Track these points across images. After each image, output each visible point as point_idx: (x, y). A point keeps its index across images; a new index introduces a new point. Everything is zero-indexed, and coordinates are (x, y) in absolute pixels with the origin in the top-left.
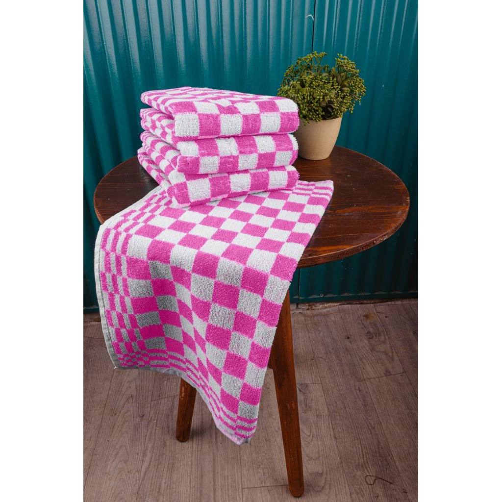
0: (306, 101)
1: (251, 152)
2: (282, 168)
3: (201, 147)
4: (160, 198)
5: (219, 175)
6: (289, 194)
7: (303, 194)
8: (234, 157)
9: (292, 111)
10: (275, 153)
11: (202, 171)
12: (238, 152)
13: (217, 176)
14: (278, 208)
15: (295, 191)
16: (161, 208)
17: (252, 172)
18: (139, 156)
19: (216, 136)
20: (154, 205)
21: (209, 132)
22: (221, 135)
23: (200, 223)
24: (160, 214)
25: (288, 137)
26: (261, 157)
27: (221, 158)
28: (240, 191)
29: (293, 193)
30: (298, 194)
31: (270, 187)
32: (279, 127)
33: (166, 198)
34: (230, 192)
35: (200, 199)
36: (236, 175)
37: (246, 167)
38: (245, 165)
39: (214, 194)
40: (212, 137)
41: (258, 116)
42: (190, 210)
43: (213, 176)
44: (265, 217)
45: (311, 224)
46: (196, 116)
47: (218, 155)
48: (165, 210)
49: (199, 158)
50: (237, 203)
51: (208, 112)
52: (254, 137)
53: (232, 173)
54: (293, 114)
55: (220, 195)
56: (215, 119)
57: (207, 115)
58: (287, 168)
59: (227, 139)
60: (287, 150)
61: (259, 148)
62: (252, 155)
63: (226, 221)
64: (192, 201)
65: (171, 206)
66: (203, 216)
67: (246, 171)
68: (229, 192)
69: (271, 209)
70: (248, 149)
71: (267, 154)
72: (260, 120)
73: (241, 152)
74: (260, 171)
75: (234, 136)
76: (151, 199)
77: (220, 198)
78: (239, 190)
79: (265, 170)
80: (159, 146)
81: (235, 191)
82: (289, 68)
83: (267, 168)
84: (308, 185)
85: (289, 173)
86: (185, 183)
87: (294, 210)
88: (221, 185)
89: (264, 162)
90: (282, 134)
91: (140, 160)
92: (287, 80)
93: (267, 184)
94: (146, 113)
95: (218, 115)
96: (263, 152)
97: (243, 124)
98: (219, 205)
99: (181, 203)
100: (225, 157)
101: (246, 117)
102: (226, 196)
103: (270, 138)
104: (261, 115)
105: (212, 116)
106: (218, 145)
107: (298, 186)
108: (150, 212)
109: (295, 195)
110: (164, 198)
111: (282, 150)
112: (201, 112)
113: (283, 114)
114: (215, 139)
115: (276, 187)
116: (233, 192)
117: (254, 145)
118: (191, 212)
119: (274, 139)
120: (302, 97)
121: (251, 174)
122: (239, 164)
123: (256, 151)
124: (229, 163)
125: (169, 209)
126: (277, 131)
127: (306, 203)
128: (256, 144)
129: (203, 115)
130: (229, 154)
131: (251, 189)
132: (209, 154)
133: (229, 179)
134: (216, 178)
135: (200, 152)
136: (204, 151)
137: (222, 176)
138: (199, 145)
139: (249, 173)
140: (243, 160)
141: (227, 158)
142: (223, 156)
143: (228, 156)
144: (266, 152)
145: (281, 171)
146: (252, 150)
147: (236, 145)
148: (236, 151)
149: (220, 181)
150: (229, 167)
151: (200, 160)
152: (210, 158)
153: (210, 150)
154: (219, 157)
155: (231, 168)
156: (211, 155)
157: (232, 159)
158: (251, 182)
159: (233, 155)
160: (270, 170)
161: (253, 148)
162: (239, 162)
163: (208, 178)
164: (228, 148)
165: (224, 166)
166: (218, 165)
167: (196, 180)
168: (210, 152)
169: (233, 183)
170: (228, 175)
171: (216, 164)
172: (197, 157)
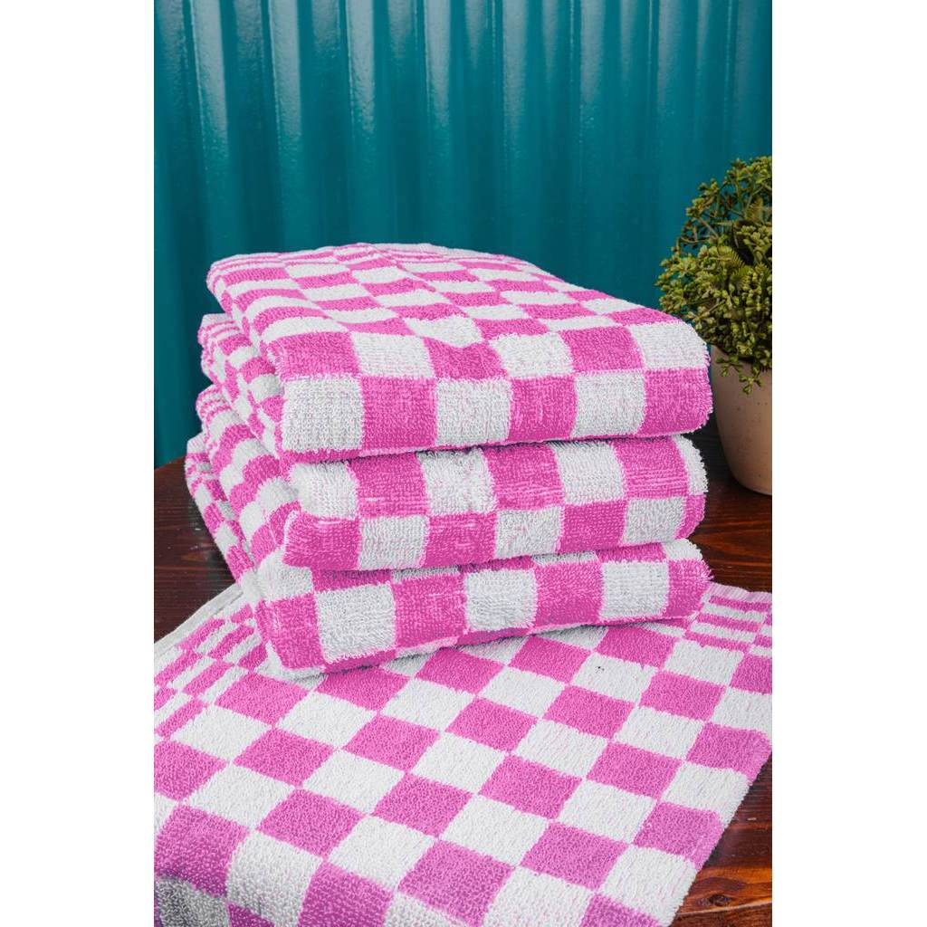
0: (748, 312)
1: (539, 503)
2: (650, 550)
3: (366, 487)
4: (231, 635)
5: (428, 574)
6: (672, 641)
7: (722, 643)
8: (478, 518)
9: (686, 365)
10: (625, 503)
11: (366, 561)
12: (494, 501)
13: (419, 576)
14: (626, 698)
15: (697, 628)
16: (226, 675)
17: (543, 563)
18: (189, 463)
19: (420, 449)
20: (206, 663)
21: (396, 438)
22: (437, 444)
23: (348, 748)
24: (219, 702)
25: (672, 447)
26: (574, 516)
27: (434, 522)
28: (497, 628)
29: (689, 636)
30: (704, 640)
31: (606, 615)
32: (641, 417)
33: (250, 637)
34: (465, 632)
35: (358, 654)
36: (487, 573)
37: (519, 549)
38: (516, 545)
39: (408, 636)
40: (406, 449)
41: (567, 383)
42: (323, 688)
43: (408, 576)
44: (574, 731)
45: (730, 771)
46: (353, 386)
47: (423, 511)
48: (237, 686)
49: (357, 521)
50: (489, 669)
51: (398, 374)
52: (555, 448)
53: (474, 567)
54: (689, 375)
55: (430, 640)
56: (420, 398)
57: (394, 383)
58: (667, 550)
59: (461, 457)
60: (668, 492)
61: (567, 488)
62: (542, 511)
63: (436, 744)
64: (331, 658)
65: (261, 670)
66: (364, 716)
67: (522, 562)
68: (460, 630)
69: (602, 698)
70: (530, 492)
71: (596, 506)
72: (574, 395)
73: (504, 503)
74: (571, 559)
75: (484, 448)
76: (201, 637)
77: (430, 647)
78: (497, 625)
79: (589, 558)
80: (245, 452)
81: (481, 628)
82: (703, 189)
83: (598, 552)
84: (745, 607)
85: (674, 568)
86: (309, 597)
87: (678, 710)
88: (433, 608)
89: (586, 532)
90: (653, 439)
91: (190, 480)
92: (698, 228)
93: (597, 605)
94: (215, 335)
95: (431, 383)
96: (580, 502)
97: (514, 413)
98: (423, 675)
99: (293, 667)
100: (449, 518)
101: (523, 389)
102: (449, 642)
103: (608, 453)
104: (576, 379)
105: (408, 383)
106: (426, 477)
107: (710, 609)
108: (188, 690)
109: (695, 645)
110: (244, 636)
111: (651, 494)
112: (373, 374)
113: (654, 377)
114: (419, 458)
115: (626, 615)
116: (474, 630)
117: (552, 479)
118: (326, 697)
119: (621, 458)
120: (737, 300)
121: (538, 571)
122: (497, 542)
123: (557, 499)
124: (460, 537)
125: (252, 681)
126: (635, 432)
127: (727, 681)
128: (556, 475)
129: (380, 381)
130: (462, 509)
131: (539, 621)
132: (392, 510)
133: (461, 587)
134: (419, 582)
135: (362, 504)
136: (375, 499)
137: (436, 575)
138: (360, 479)
139: (532, 570)
140: (509, 528)
141: (454, 522)
142: (442, 515)
143: (460, 516)
144: (590, 502)
145: (646, 560)
146: (545, 493)
147: (489, 478)
148: (485, 498)
149: (430, 595)
150: (461, 552)
151: (363, 527)
152: (397, 521)
153: (398, 496)
154: (427, 519)
155: (467, 553)
156: (401, 511)
157: (471, 525)
158: (539, 597)
159: (474, 512)
160: (607, 558)
161: (546, 488)
162: (498, 534)
163: (388, 583)
164: (460, 490)
165: (442, 546)
166: (423, 544)
167: (347, 587)
168: (397, 504)
169: (476, 600)
170: (458, 573)
171: (416, 540)
172: (350, 518)
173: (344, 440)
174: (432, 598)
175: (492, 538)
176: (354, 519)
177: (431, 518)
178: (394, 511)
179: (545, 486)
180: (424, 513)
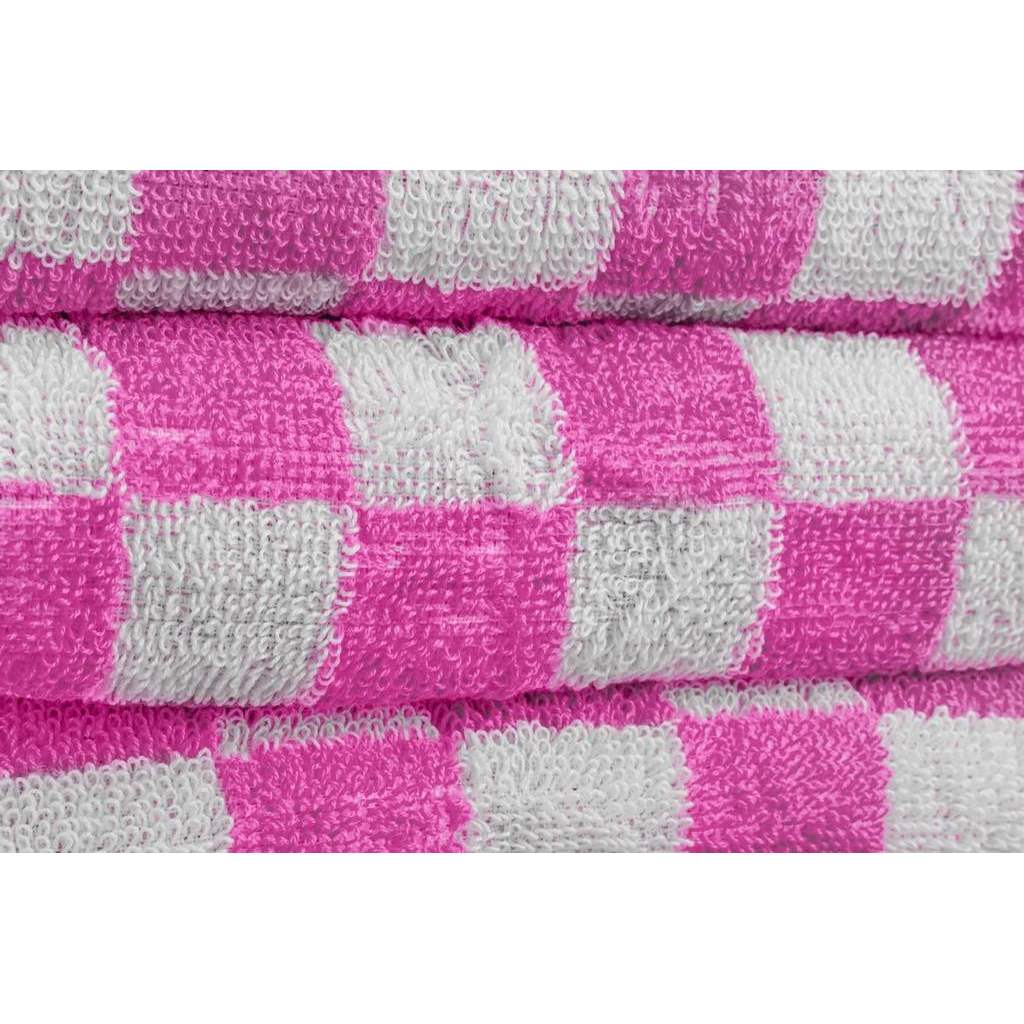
1: (707, 488)
5: (335, 731)
8: (512, 521)
10: (963, 508)
12: (568, 470)
13: (308, 732)
17: (700, 707)
27: (371, 529)
36: (529, 732)
40: (275, 291)
43: (272, 736)
47: (337, 490)
53: (488, 710)
61: (789, 448)
62: (716, 515)
67: (635, 700)
70: (674, 452)
71: (879, 512)
73: (598, 482)
74: (783, 701)
79: (834, 698)
96: (833, 496)
100: (418, 521)
103: (898, 361)
106: (344, 380)
114: (317, 331)
121: (689, 729)
122: (573, 614)
123: (760, 482)
124: (455, 588)
128: (757, 405)
130: (464, 490)
133: (448, 773)
134: (308, 755)
135: (132, 447)
136: (177, 436)
137: (365, 738)
138: (121, 370)
139: (670, 725)
140: (615, 569)
141: (436, 537)
142: (399, 505)
143: (457, 515)
144: (862, 498)
145: (1003, 710)
146: (723, 460)
147: (549, 400)
148: (539, 460)
149: (348, 798)
150: (456, 641)
151: (131, 531)
152: (248, 513)
153: (255, 426)
154: (352, 516)
155: (476, 653)
156: (266, 485)
157: (492, 550)
158: (696, 813)
159: (505, 499)
160: (889, 699)
161: (728, 446)
162: (576, 586)
163: (205, 757)
164: (459, 425)
165: (398, 618)
166: (333, 602)
167: (66, 767)
168: (251, 456)
169: (497, 818)
170: (433, 733)
171: (309, 589)
172: (88, 490)
173: (69, 219)
174: (354, 808)
175: (557, 600)
176: (103, 493)
177: (362, 514)
178: (238, 478)
179: (724, 437)
180: (341, 496)
